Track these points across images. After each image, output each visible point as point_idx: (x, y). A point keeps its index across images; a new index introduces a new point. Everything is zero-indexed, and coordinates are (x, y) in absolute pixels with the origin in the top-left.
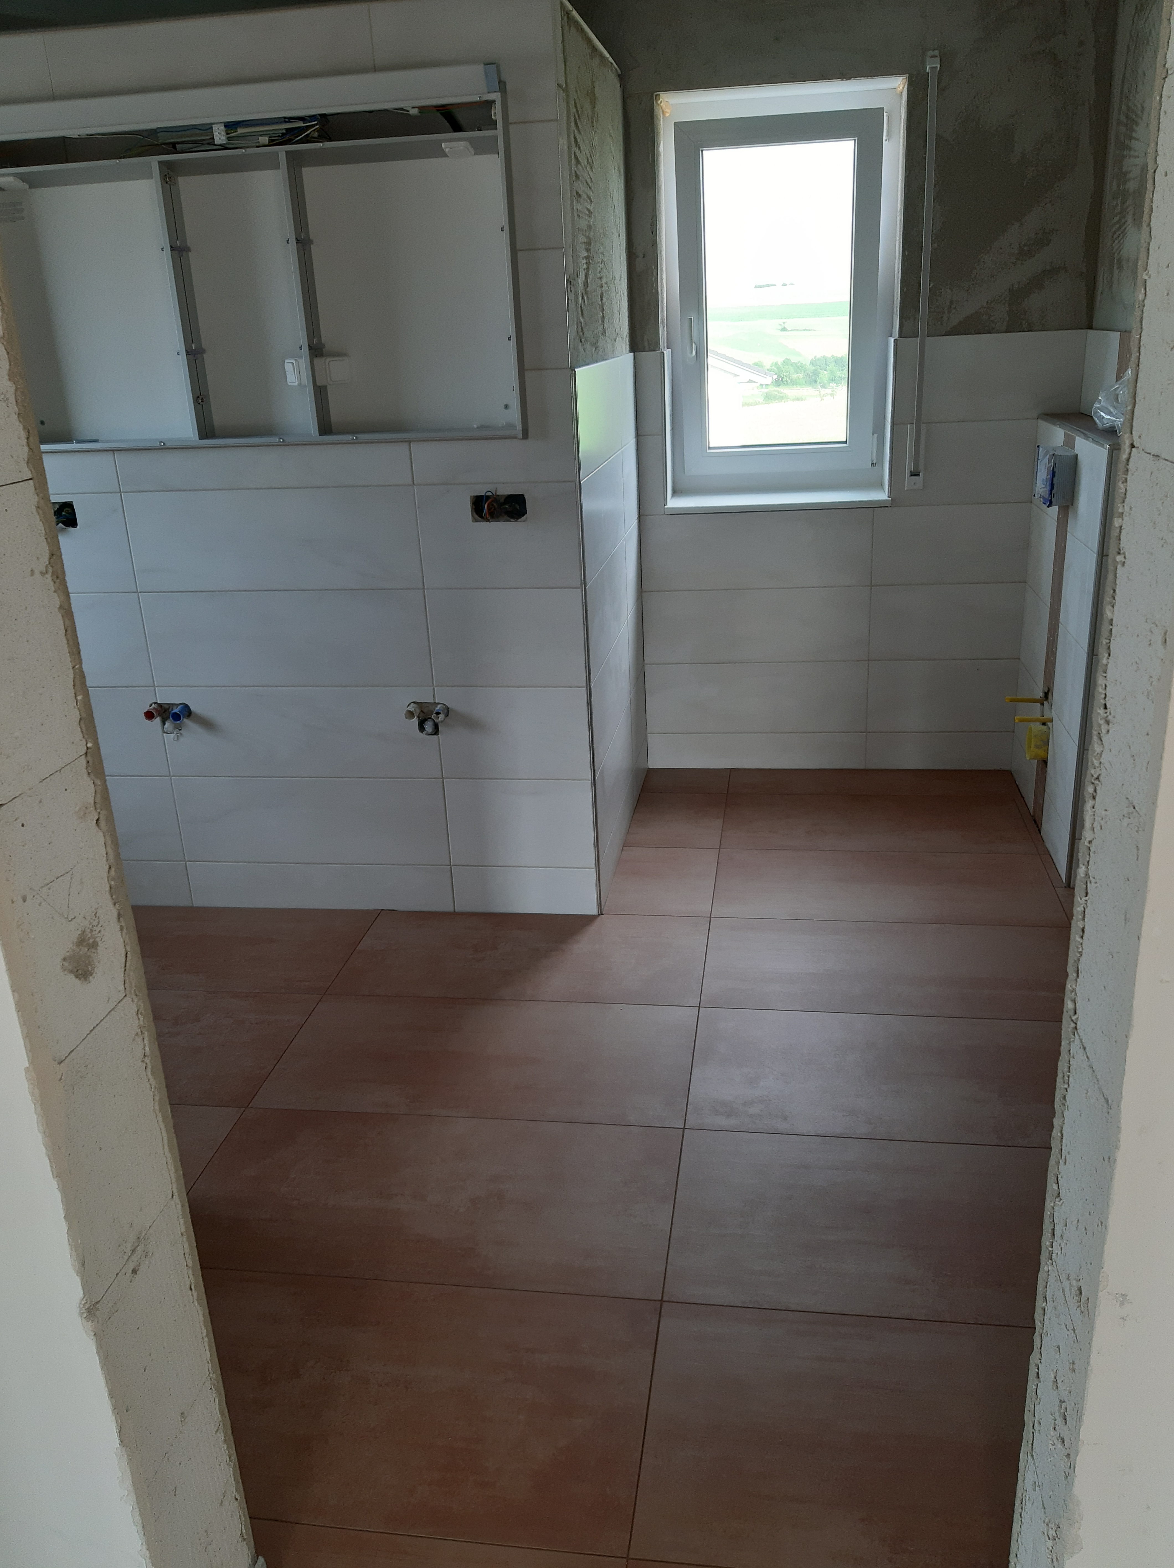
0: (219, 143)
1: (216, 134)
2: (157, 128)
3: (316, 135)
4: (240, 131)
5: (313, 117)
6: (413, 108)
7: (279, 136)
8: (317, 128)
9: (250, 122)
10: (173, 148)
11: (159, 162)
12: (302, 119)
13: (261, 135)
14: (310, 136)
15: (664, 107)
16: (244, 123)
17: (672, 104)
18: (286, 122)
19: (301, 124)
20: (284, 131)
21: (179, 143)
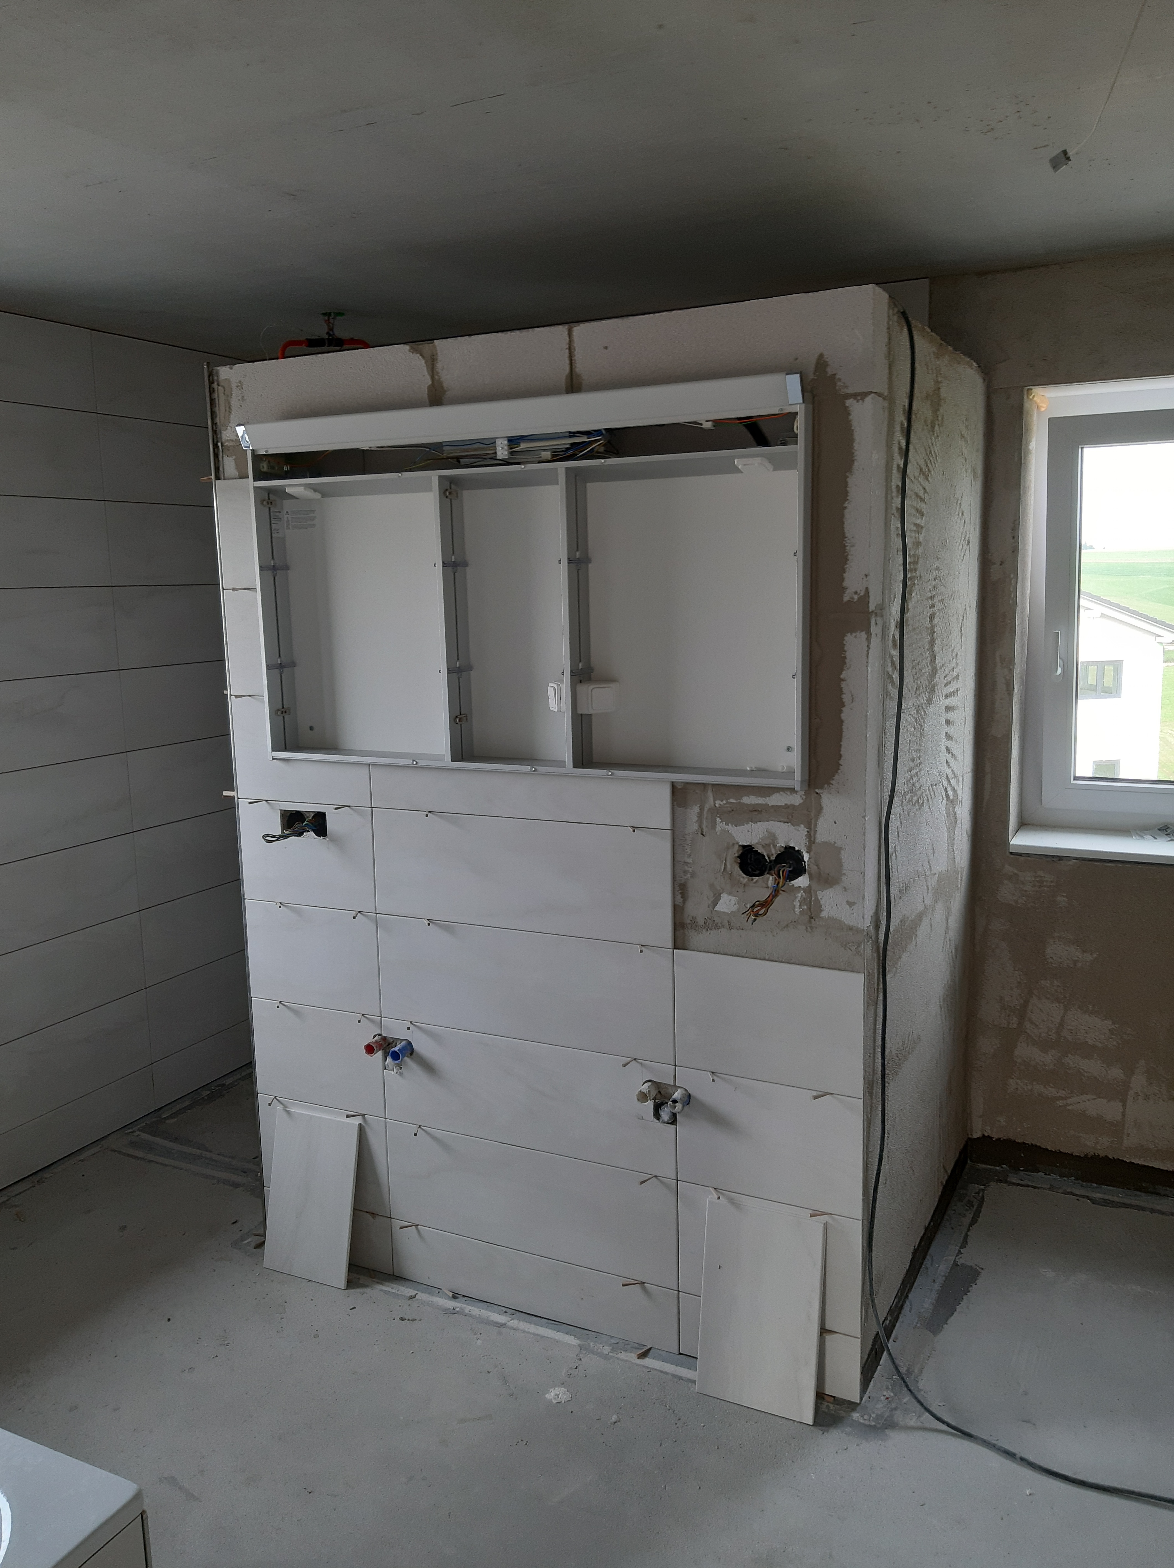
0: (501, 458)
1: (499, 449)
2: (443, 442)
3: (602, 449)
4: (523, 446)
5: (598, 432)
6: (707, 421)
7: (563, 451)
8: (602, 443)
9: (535, 436)
10: (456, 462)
11: (440, 477)
12: (588, 433)
13: (544, 450)
14: (595, 450)
15: (1038, 401)
16: (528, 438)
17: (1048, 398)
18: (570, 437)
19: (584, 439)
20: (568, 446)
21: (462, 457)
